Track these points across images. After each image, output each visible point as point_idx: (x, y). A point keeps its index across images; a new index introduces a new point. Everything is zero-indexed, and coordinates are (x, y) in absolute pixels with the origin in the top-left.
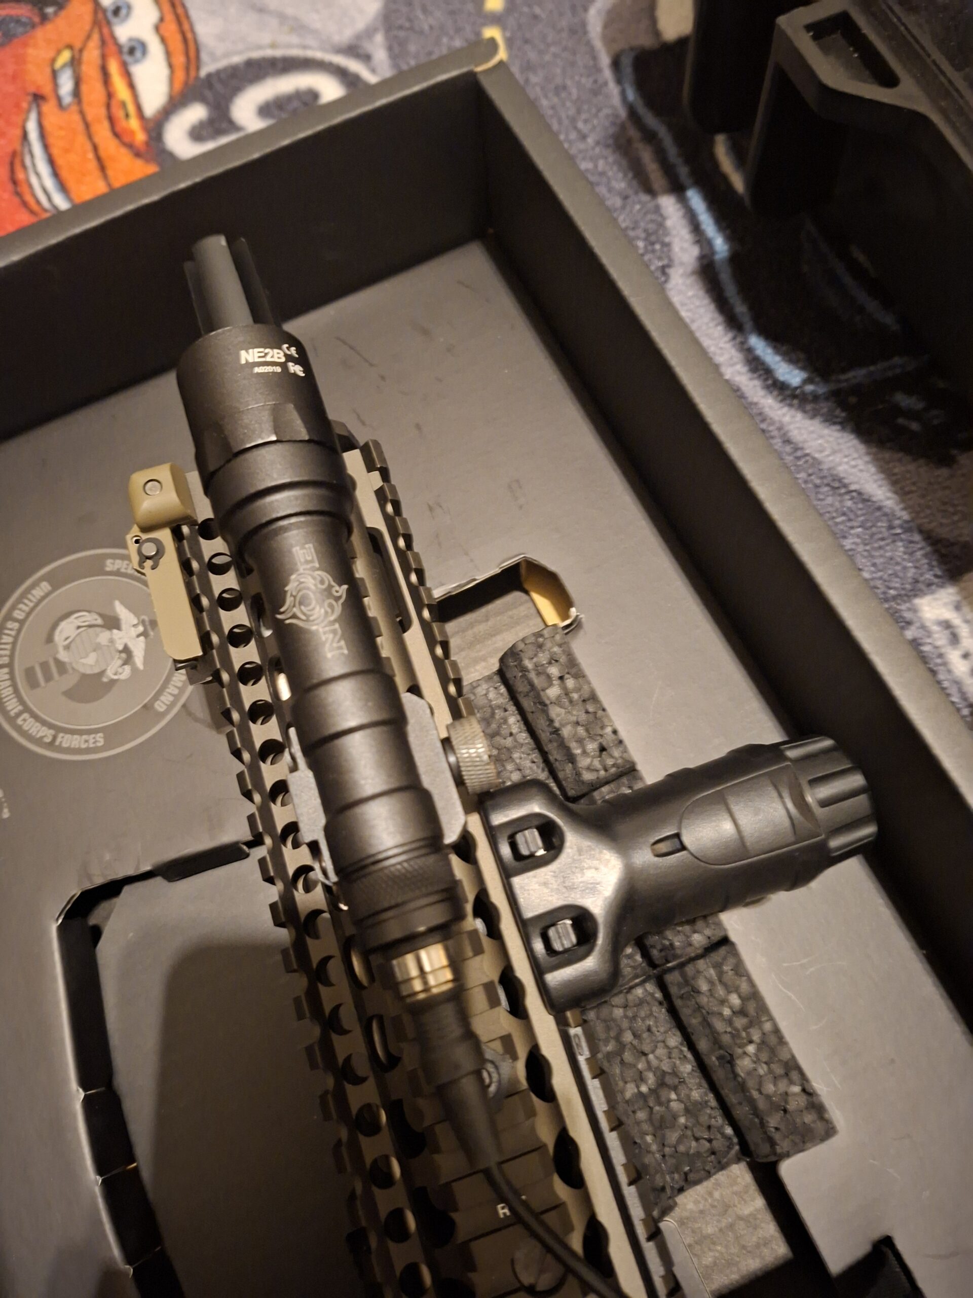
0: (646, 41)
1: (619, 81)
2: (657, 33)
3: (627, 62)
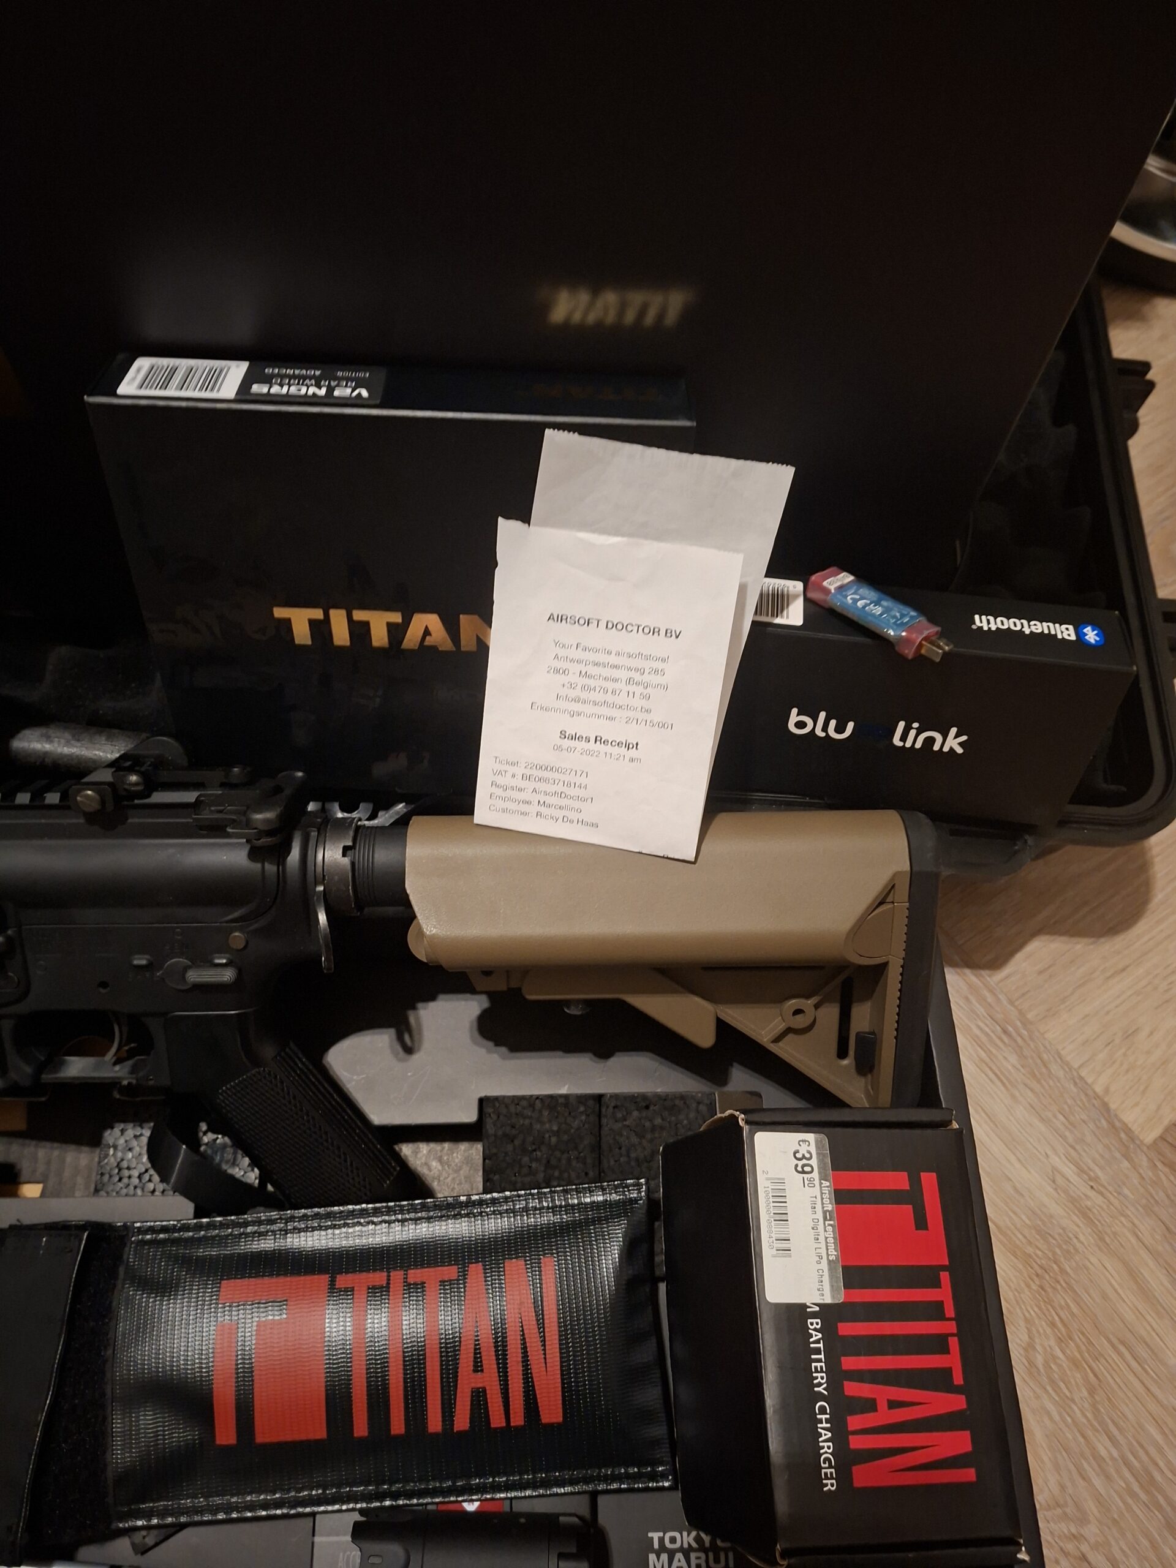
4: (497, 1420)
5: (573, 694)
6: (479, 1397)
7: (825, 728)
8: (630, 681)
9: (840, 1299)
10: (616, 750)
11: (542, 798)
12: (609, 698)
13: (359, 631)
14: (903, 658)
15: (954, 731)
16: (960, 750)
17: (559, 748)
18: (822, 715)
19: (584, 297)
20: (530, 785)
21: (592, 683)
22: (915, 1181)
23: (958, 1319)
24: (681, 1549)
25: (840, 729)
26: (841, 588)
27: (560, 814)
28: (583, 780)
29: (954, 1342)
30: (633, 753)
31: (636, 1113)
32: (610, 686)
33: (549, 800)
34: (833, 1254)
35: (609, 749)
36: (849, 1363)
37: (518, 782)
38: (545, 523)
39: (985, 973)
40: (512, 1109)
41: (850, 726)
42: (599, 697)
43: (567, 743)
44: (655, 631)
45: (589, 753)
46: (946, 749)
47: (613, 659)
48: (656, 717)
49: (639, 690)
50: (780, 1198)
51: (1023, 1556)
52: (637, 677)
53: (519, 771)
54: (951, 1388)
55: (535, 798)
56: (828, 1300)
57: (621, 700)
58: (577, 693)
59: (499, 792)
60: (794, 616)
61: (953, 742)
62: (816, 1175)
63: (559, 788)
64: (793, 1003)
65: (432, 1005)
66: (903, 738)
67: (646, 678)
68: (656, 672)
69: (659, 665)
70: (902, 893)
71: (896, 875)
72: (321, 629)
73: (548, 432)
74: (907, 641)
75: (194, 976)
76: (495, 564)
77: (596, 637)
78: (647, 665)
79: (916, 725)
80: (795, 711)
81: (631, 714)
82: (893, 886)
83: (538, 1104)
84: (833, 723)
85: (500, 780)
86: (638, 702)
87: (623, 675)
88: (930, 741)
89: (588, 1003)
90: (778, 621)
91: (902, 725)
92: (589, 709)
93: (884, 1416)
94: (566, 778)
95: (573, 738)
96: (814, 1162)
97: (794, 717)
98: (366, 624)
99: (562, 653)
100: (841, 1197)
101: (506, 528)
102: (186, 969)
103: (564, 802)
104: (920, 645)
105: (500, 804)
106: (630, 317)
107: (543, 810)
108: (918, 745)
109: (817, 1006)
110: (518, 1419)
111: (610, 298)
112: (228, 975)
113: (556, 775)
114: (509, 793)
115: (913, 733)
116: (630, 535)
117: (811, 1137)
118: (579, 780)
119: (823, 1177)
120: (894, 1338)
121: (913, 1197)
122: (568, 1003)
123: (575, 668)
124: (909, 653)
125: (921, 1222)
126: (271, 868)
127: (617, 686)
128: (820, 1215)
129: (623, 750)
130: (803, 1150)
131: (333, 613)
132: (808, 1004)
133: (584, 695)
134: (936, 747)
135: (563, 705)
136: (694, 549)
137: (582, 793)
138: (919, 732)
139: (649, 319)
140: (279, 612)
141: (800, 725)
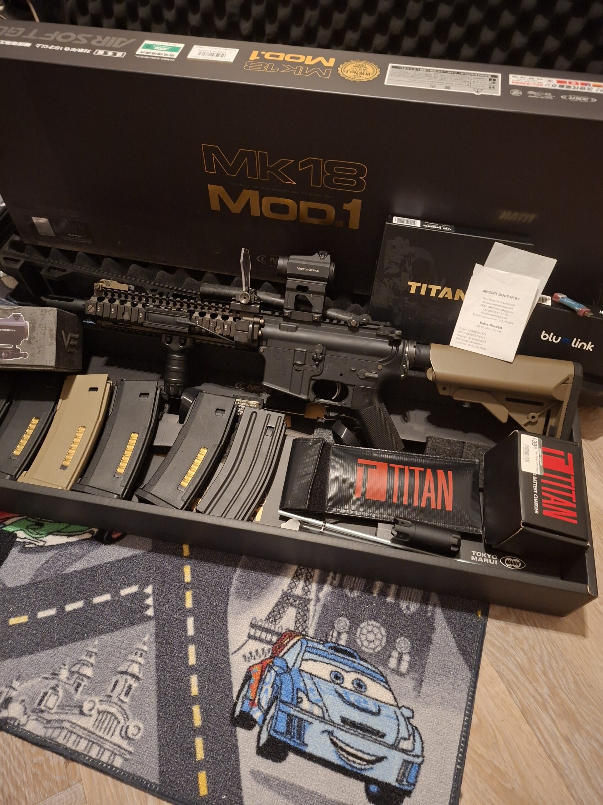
0: (9, 292)
1: (11, 302)
2: (10, 289)
3: (9, 297)
4: (433, 506)
5: (486, 312)
6: (429, 499)
7: (552, 339)
8: (503, 310)
9: (543, 474)
10: (495, 328)
11: (471, 340)
12: (496, 314)
13: (429, 291)
14: (579, 316)
15: (590, 343)
16: (591, 350)
17: (479, 326)
18: (552, 334)
19: (510, 213)
20: (469, 336)
21: (492, 309)
22: (566, 454)
23: (575, 487)
24: (481, 557)
25: (556, 339)
26: (562, 298)
27: (475, 345)
28: (484, 336)
29: (574, 492)
30: (500, 330)
31: (474, 449)
32: (497, 311)
33: (473, 341)
34: (541, 464)
35: (493, 328)
36: (543, 488)
37: (465, 335)
38: (488, 266)
39: (589, 441)
40: (437, 441)
41: (560, 338)
42: (493, 313)
43: (481, 325)
44: (512, 297)
45: (487, 329)
46: (587, 349)
47: (499, 304)
48: (508, 320)
49: (505, 313)
50: (527, 449)
51: (589, 544)
52: (505, 309)
53: (466, 332)
54: (571, 501)
55: (469, 340)
56: (539, 473)
57: (500, 315)
58: (487, 312)
59: (459, 337)
60: (549, 303)
61: (589, 347)
62: (538, 446)
63: (477, 338)
64: (532, 414)
65: (413, 411)
66: (575, 344)
67: (508, 310)
68: (511, 308)
69: (512, 307)
70: (571, 381)
71: (570, 375)
72: (418, 289)
73: (496, 243)
74: (581, 311)
75: (367, 374)
76: (472, 275)
77: (495, 297)
78: (508, 306)
79: (579, 340)
80: (544, 332)
81: (501, 319)
82: (568, 379)
83: (445, 441)
84: (555, 337)
85: (460, 334)
86: (504, 316)
87: (501, 308)
88: (583, 346)
89: (471, 404)
90: (544, 303)
91: (575, 339)
92: (490, 317)
93: (552, 502)
94: (479, 335)
95: (483, 324)
96: (537, 444)
97: (543, 333)
98: (431, 289)
99: (485, 301)
100: (544, 453)
101: (477, 266)
102: (365, 372)
103: (477, 342)
104: (584, 313)
105: (459, 341)
106: (520, 219)
107: (471, 344)
108: (579, 347)
109: (539, 416)
110: (439, 507)
111: (516, 214)
112: (376, 376)
113: (476, 334)
114: (462, 338)
115: (578, 342)
116: (510, 272)
117: (537, 438)
118: (483, 336)
119: (540, 447)
120: (556, 486)
121: (565, 457)
122: (463, 402)
123: (488, 305)
124: (581, 314)
125: (567, 463)
126: (394, 348)
127: (499, 311)
128: (538, 455)
129: (497, 329)
130: (535, 440)
131: (423, 284)
132: (537, 415)
133: (489, 313)
134: (584, 348)
135: (482, 315)
136: (527, 277)
137: (483, 339)
138: (580, 342)
139: (524, 221)
140: (410, 283)
141: (545, 337)
